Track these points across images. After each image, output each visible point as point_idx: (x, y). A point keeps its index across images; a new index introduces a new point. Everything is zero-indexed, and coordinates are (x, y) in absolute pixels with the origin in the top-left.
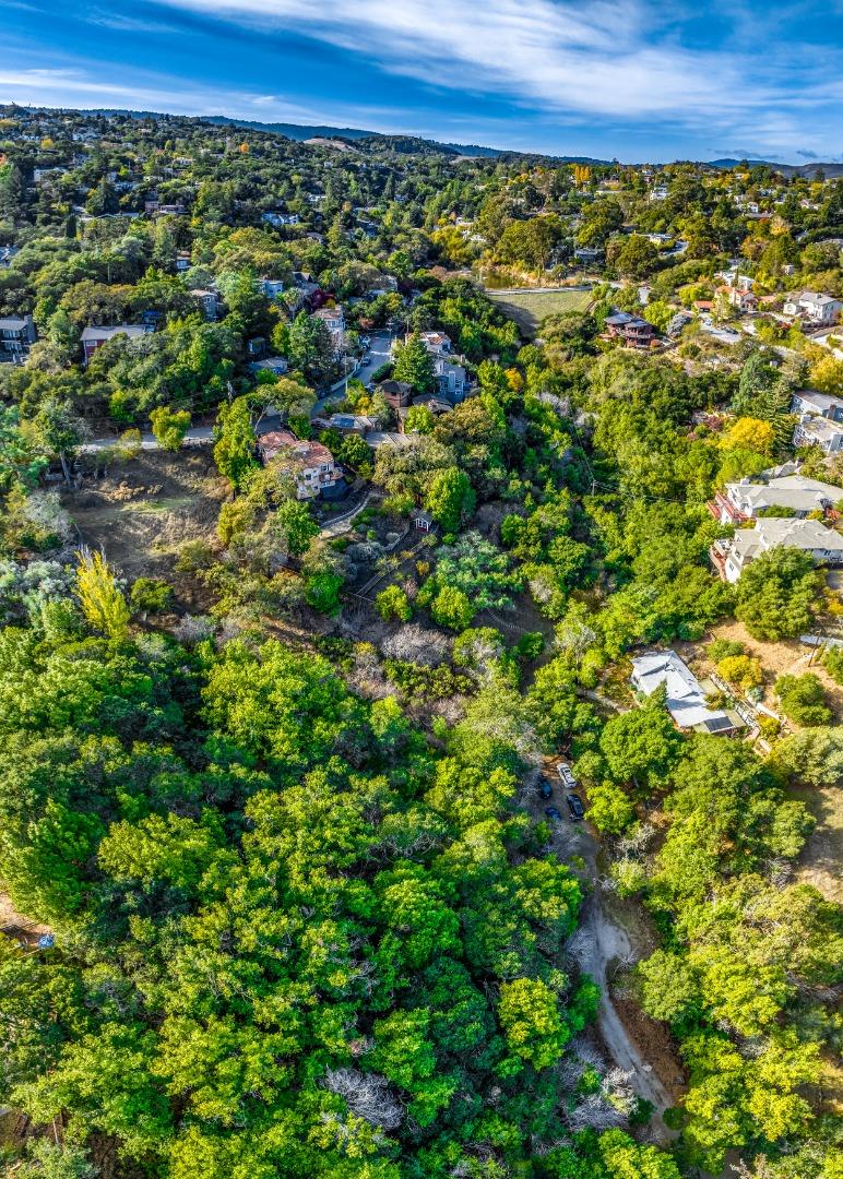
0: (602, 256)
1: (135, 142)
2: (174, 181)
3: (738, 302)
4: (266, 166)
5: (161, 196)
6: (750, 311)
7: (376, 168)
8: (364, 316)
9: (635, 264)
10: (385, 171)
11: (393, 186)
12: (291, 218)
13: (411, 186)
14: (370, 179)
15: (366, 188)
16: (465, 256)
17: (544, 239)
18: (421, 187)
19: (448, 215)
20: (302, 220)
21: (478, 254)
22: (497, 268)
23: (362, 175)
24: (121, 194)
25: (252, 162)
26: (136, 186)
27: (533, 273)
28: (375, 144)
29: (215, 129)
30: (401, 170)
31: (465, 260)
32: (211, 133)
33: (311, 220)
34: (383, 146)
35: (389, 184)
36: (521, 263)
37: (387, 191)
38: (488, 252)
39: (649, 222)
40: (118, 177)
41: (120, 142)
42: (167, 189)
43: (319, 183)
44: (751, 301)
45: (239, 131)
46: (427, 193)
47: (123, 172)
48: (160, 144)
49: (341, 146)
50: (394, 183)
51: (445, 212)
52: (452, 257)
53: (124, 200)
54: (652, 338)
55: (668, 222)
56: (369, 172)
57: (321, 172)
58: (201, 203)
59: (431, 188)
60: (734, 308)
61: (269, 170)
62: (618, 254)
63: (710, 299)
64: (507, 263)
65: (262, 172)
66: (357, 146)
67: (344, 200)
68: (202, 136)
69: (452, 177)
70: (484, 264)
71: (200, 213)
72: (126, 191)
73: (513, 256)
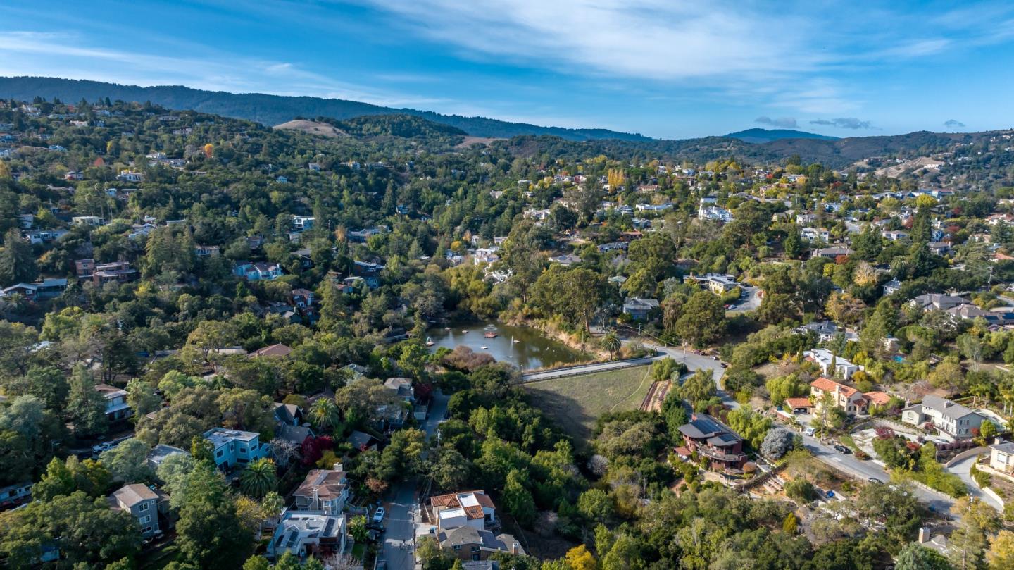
0: (658, 312)
1: (66, 144)
2: (115, 222)
3: (844, 404)
4: (238, 180)
5: (97, 251)
6: (859, 415)
7: (372, 169)
8: (375, 475)
9: (701, 327)
10: (383, 172)
11: (395, 194)
12: (271, 269)
13: (416, 193)
14: (365, 183)
15: (362, 198)
16: (489, 306)
17: (588, 296)
18: (427, 195)
19: (462, 234)
20: (285, 271)
21: (505, 302)
22: (530, 323)
23: (356, 178)
24: (39, 251)
25: (219, 173)
26: (61, 236)
27: (574, 336)
28: (368, 126)
29: (170, 118)
30: (402, 169)
31: (489, 311)
32: (165, 123)
33: (296, 271)
34: (378, 128)
35: (389, 191)
36: (558, 318)
37: (387, 200)
38: (517, 301)
39: (706, 257)
40: (36, 221)
41: (45, 144)
42: (105, 238)
43: (305, 200)
44: (858, 402)
45: (201, 120)
46: (434, 202)
47: (41, 214)
48: (100, 148)
49: (326, 129)
50: (394, 188)
51: (458, 229)
52: (473, 308)
53: (45, 258)
54: (744, 461)
55: (729, 259)
56: (364, 175)
57: (306, 180)
58: (150, 258)
59: (440, 196)
60: (839, 412)
61: (240, 186)
62: (679, 314)
63: (807, 394)
64: (540, 316)
65: (232, 187)
66: (347, 129)
67: (337, 222)
68: (155, 127)
69: (463, 178)
70: (514, 317)
71: (150, 274)
72: (48, 243)
73: (550, 309)
